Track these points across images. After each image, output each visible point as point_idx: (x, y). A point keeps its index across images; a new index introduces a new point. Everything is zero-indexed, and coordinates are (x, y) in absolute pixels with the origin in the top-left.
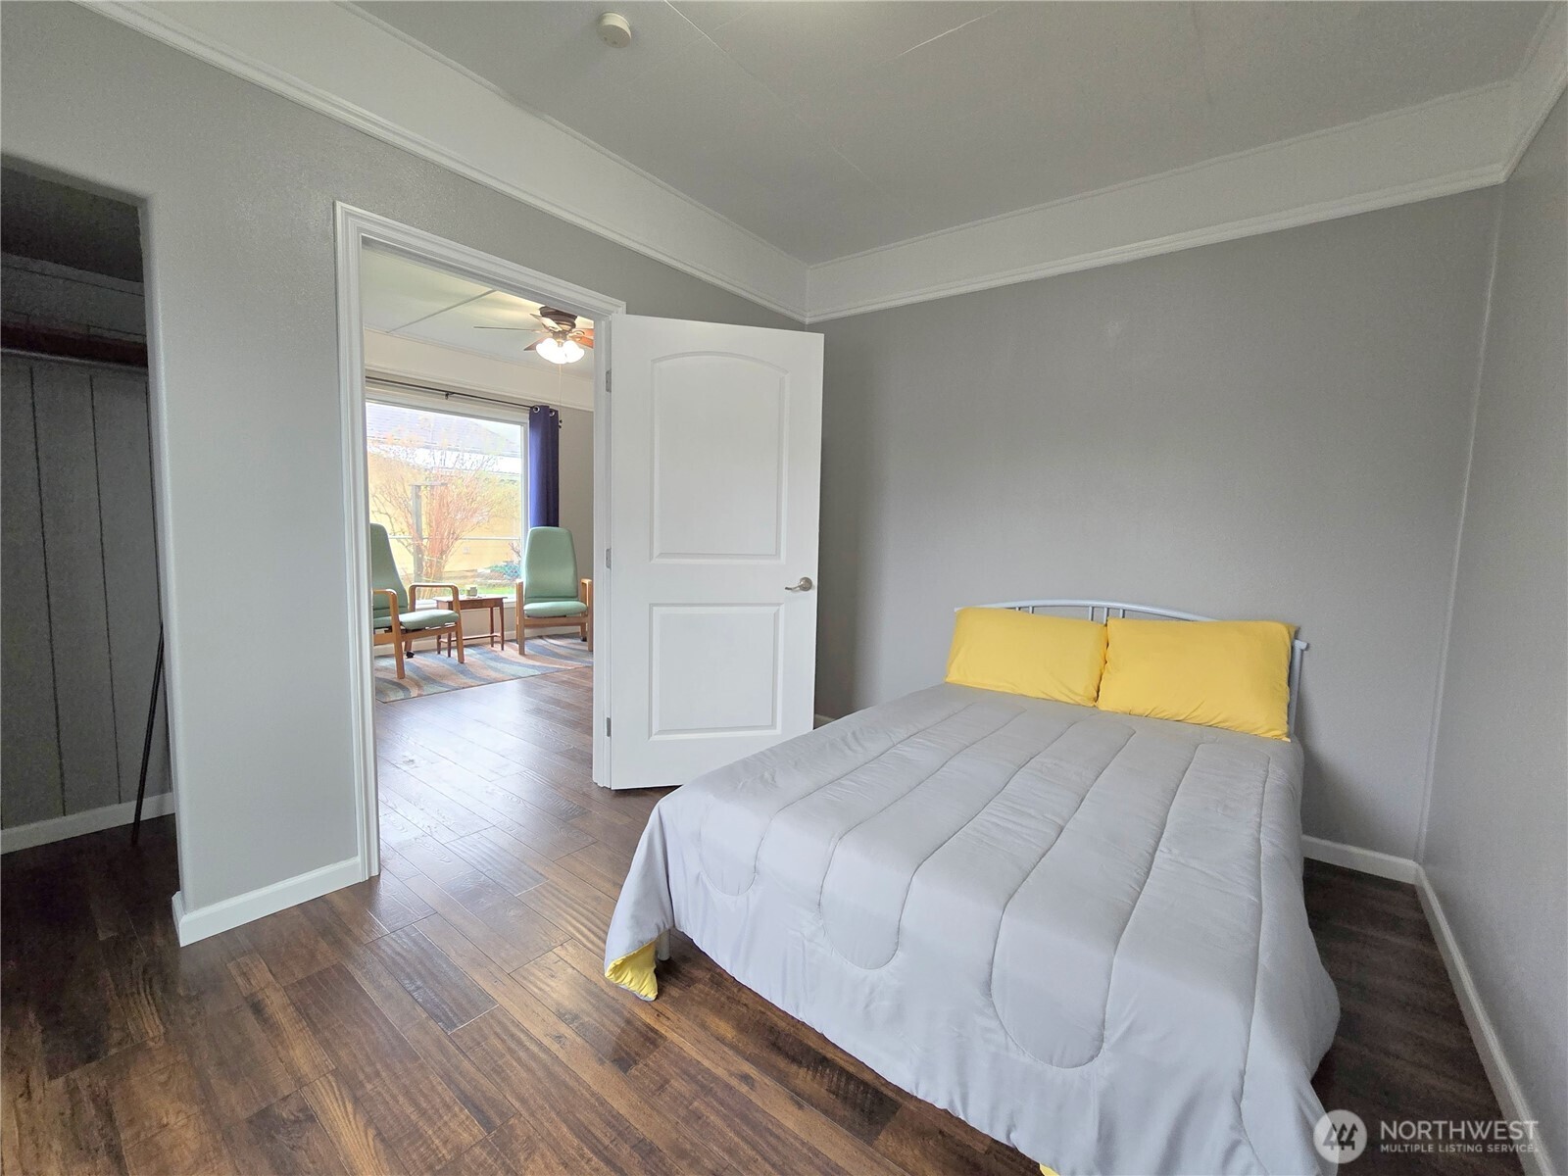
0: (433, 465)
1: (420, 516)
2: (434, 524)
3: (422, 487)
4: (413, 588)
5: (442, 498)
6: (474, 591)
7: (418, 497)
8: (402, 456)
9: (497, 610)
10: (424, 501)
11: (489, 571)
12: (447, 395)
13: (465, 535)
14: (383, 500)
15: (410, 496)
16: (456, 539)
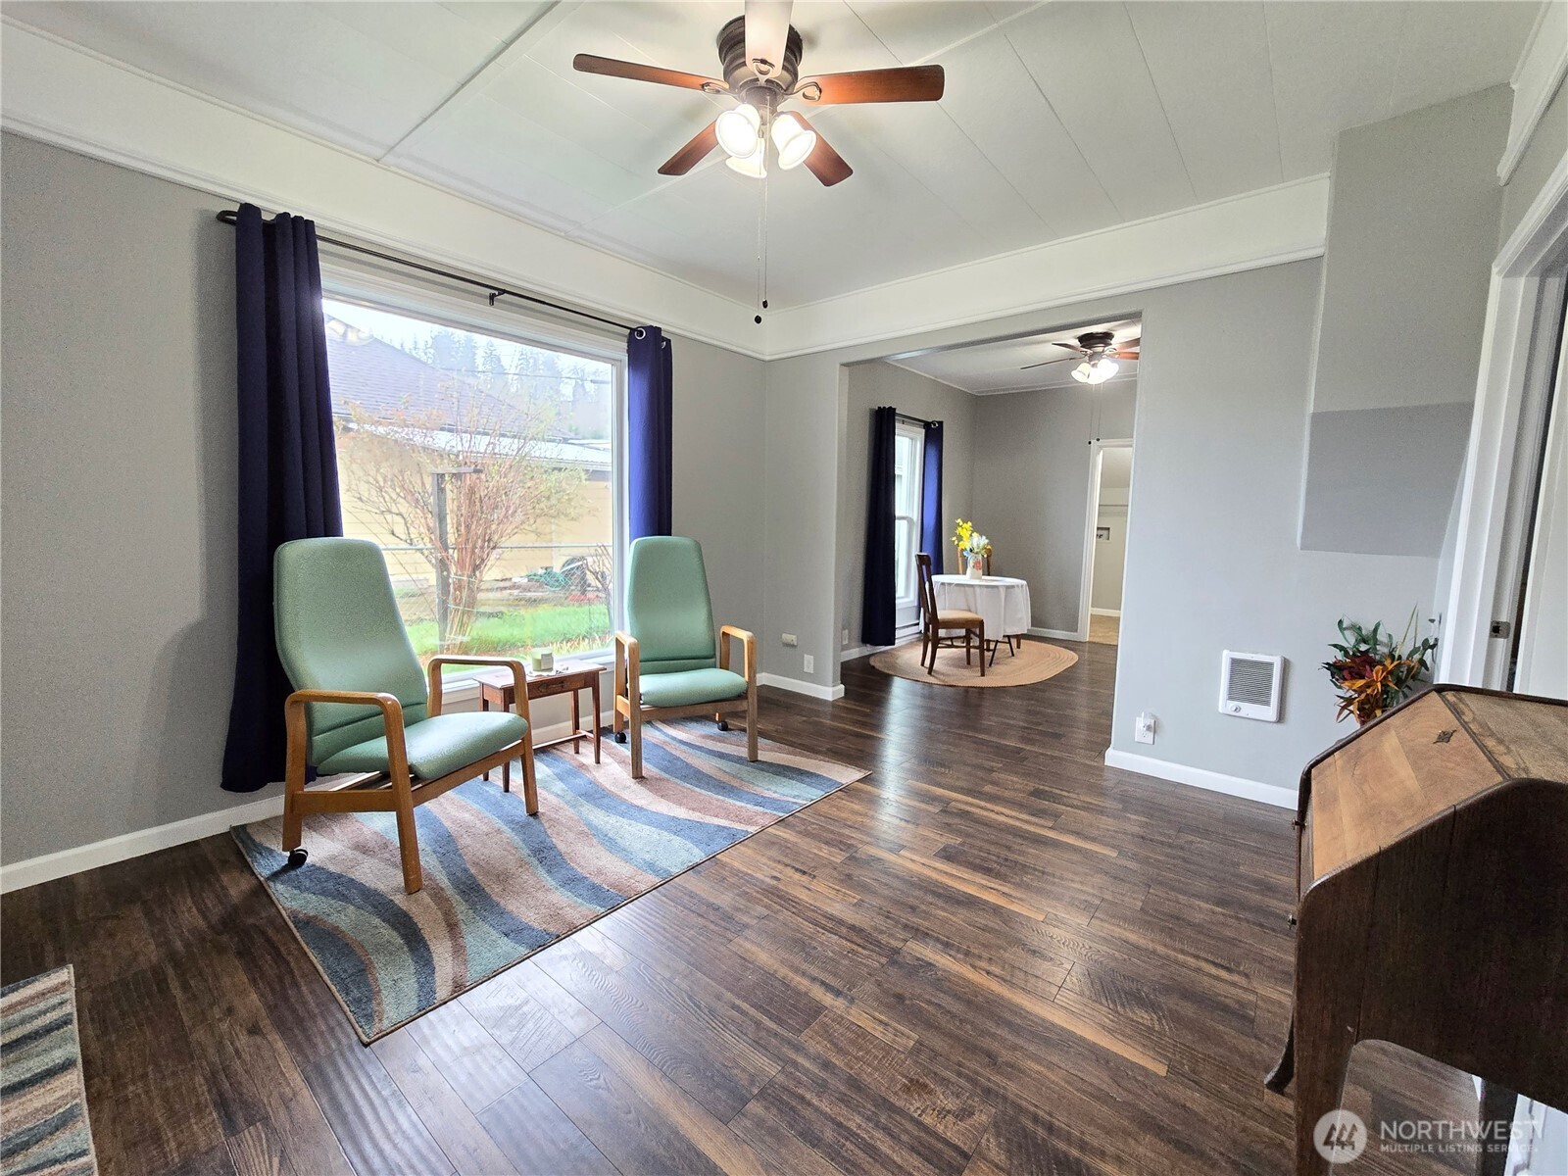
0: (460, 448)
1: (445, 517)
2: (463, 528)
3: (447, 478)
4: (436, 666)
5: (472, 491)
6: (545, 662)
7: (441, 490)
8: (418, 440)
9: (585, 694)
10: (449, 495)
11: (526, 580)
12: (492, 297)
13: (505, 542)
14: (394, 496)
15: (430, 491)
16: (494, 548)
